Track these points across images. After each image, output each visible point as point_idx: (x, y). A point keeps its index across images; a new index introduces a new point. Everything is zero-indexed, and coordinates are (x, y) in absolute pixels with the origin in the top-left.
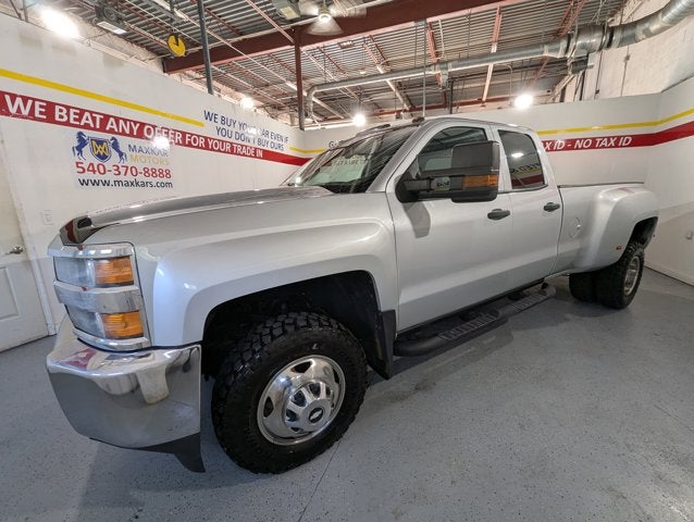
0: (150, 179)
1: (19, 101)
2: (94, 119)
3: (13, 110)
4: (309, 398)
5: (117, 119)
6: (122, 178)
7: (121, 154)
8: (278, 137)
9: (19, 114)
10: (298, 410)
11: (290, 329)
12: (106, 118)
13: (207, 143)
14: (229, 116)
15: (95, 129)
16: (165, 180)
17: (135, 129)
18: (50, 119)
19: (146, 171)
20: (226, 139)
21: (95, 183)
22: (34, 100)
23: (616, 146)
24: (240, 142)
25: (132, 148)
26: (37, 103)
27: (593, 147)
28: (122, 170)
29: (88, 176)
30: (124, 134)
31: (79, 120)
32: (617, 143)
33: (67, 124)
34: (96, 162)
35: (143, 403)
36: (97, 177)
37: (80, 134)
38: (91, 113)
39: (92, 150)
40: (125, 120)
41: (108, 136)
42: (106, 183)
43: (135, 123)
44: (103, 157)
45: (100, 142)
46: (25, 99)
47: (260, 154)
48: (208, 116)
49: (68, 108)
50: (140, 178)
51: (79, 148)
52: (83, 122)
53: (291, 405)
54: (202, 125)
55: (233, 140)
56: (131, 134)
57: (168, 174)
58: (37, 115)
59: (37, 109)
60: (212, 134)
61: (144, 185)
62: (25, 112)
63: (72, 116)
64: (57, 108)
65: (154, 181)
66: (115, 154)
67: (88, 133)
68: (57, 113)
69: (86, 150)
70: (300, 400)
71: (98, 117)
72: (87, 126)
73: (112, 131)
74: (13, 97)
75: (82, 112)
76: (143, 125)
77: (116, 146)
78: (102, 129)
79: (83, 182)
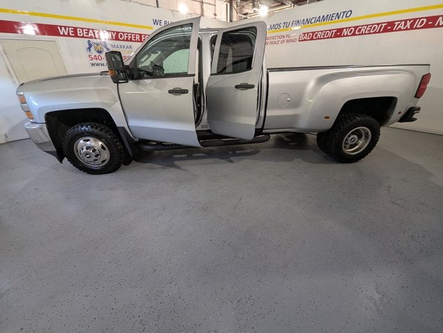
1: (63, 28)
2: (94, 33)
3: (62, 33)
7: (108, 50)
9: (64, 35)
14: (169, 20)
15: (95, 38)
17: (114, 36)
18: (76, 36)
21: (98, 65)
22: (69, 27)
25: (113, 46)
26: (70, 29)
29: (94, 61)
33: (83, 37)
34: (97, 54)
36: (98, 62)
37: (89, 41)
38: (93, 30)
39: (95, 48)
40: (109, 32)
41: (101, 41)
42: (102, 65)
43: (114, 32)
44: (100, 52)
45: (98, 44)
46: (65, 27)
48: (156, 22)
49: (82, 29)
51: (89, 48)
52: (90, 35)
54: (151, 28)
56: (112, 39)
58: (71, 34)
59: (71, 32)
62: (66, 34)
63: (85, 33)
64: (78, 29)
66: (105, 50)
67: (92, 40)
68: (78, 32)
69: (92, 49)
71: (96, 31)
72: (91, 37)
74: (61, 27)
75: (89, 30)
76: (118, 33)
77: (105, 45)
79: (93, 65)
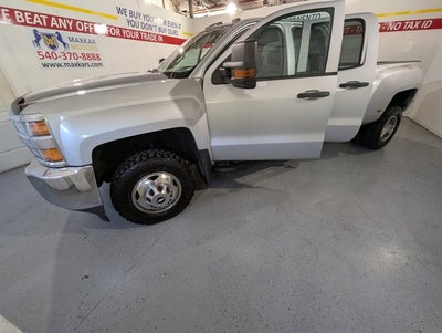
0: (87, 61)
2: (41, 19)
4: (156, 192)
5: (57, 18)
6: (68, 61)
7: (65, 44)
8: (173, 24)
10: (151, 197)
11: (144, 159)
12: (49, 17)
13: (121, 33)
14: (135, 10)
15: (44, 27)
16: (97, 62)
17: (70, 25)
19: (83, 56)
20: (135, 28)
21: (52, 65)
23: (419, 28)
24: (145, 30)
25: (71, 40)
26: (3, 10)
27: (401, 29)
28: (68, 56)
29: (47, 61)
30: (63, 29)
31: (32, 20)
32: (420, 25)
33: (25, 24)
34: (50, 51)
35: (78, 192)
36: (52, 61)
37: (35, 31)
38: (39, 14)
39: (45, 42)
40: (62, 18)
41: (53, 32)
42: (59, 65)
43: (70, 20)
44: (54, 47)
45: (49, 36)
47: (161, 39)
48: (120, 11)
49: (23, 12)
50: (81, 61)
51: (37, 42)
52: (35, 22)
53: (148, 195)
54: (116, 18)
55: (140, 29)
56: (68, 29)
57: (98, 57)
59: (4, 15)
60: (124, 25)
61: (84, 65)
63: (27, 18)
64: (16, 13)
65: (90, 62)
66: (60, 44)
67: (40, 30)
68: (17, 17)
69: (41, 42)
70: (152, 193)
71: (44, 17)
72: (38, 25)
73: (55, 27)
75: (33, 14)
76: (75, 21)
77: (60, 38)
78: (49, 26)
79: (45, 65)
